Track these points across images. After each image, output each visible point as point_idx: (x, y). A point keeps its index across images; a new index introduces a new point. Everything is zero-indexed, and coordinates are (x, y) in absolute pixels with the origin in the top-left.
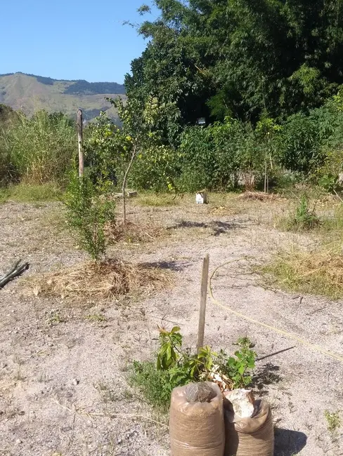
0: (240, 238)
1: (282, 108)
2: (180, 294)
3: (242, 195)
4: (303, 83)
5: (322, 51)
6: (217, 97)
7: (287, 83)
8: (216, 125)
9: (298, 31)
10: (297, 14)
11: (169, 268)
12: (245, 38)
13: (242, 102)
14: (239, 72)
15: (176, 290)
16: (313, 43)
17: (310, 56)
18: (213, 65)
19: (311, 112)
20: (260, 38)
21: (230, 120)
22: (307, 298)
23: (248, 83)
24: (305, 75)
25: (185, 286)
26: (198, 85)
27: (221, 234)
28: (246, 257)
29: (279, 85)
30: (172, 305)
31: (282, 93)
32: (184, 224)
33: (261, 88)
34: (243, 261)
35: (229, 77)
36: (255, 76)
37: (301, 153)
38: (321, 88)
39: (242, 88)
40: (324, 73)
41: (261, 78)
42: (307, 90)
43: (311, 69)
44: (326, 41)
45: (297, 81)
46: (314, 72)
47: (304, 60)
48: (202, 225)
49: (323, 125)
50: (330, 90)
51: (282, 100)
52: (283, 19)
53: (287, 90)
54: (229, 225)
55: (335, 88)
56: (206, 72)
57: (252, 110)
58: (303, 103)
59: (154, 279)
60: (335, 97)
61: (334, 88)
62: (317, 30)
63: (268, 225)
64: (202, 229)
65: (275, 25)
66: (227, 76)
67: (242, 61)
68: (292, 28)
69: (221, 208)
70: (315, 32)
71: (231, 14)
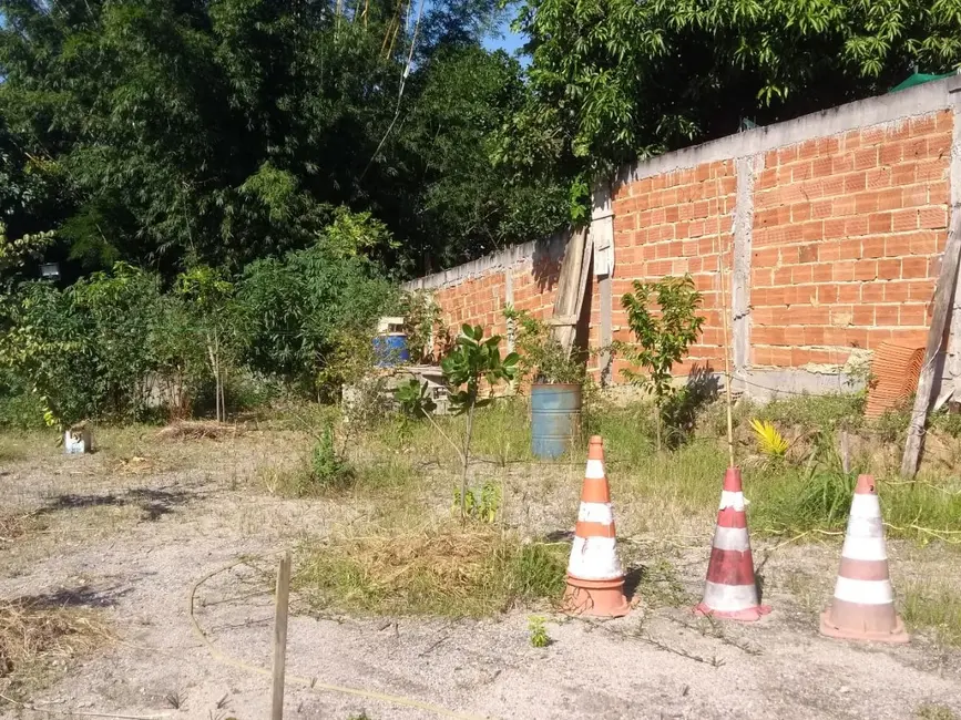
0: (209, 522)
1: (228, 247)
2: (139, 655)
3: (168, 429)
4: (267, 199)
5: (298, 140)
6: (79, 219)
7: (233, 198)
8: (97, 279)
9: (247, 98)
10: (247, 65)
11: (83, 603)
12: (143, 102)
13: (140, 233)
14: (130, 171)
15: (126, 649)
16: (282, 125)
17: (277, 149)
18: (67, 151)
19: (290, 256)
20: (175, 104)
21: (126, 269)
22: (406, 625)
23: (149, 192)
24: (271, 184)
25: (141, 638)
26: (35, 193)
27: (164, 516)
28: (243, 559)
29: (220, 201)
30: (133, 681)
31: (225, 217)
32: (67, 502)
33: (181, 204)
34: (240, 568)
35: (106, 179)
36: (166, 179)
37: (280, 337)
38: (303, 210)
39: (136, 202)
40: (306, 183)
41: (182, 186)
42: (277, 213)
43: (282, 173)
44: (303, 122)
45: (254, 194)
46: (287, 180)
47: (267, 156)
48: (110, 500)
49: (318, 283)
50: (318, 215)
51: (226, 230)
52: (219, 71)
53: (237, 213)
54: (170, 495)
55: (329, 212)
56: (49, 165)
57: (162, 249)
58: (268, 239)
59: (63, 632)
60: (329, 228)
61: (325, 211)
62: (287, 100)
63: (256, 487)
64: (116, 510)
65: (205, 82)
66: (101, 176)
67: (135, 148)
68: (240, 91)
69: (137, 459)
70: (283, 103)
71: (110, 51)
